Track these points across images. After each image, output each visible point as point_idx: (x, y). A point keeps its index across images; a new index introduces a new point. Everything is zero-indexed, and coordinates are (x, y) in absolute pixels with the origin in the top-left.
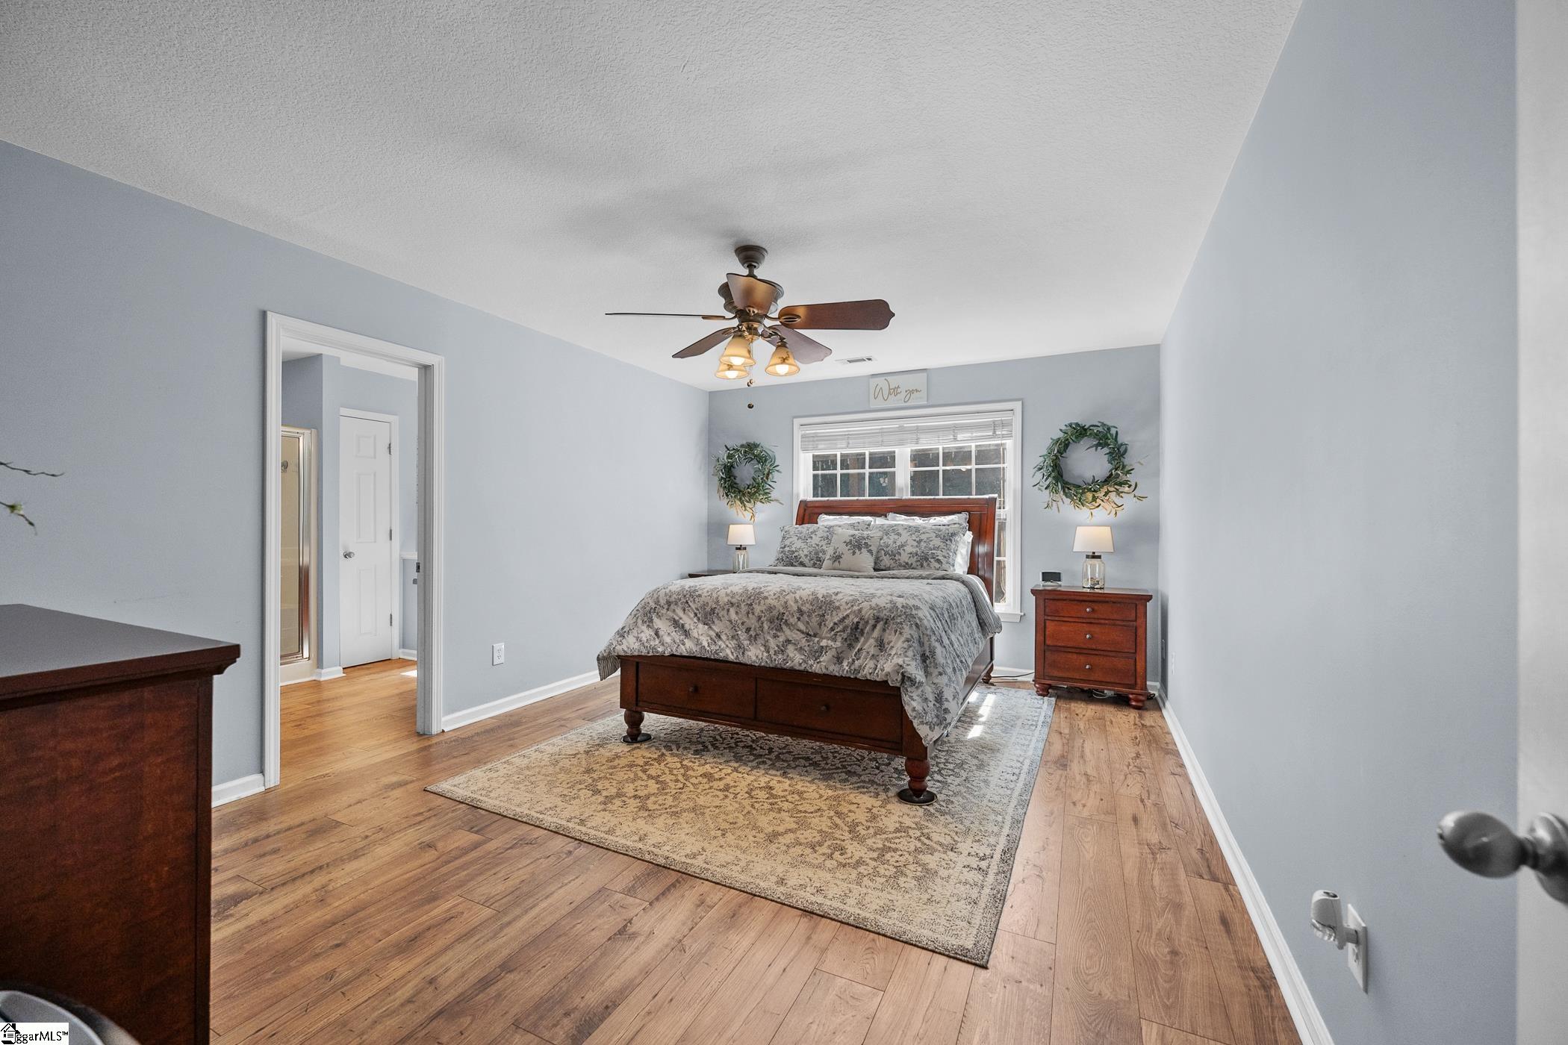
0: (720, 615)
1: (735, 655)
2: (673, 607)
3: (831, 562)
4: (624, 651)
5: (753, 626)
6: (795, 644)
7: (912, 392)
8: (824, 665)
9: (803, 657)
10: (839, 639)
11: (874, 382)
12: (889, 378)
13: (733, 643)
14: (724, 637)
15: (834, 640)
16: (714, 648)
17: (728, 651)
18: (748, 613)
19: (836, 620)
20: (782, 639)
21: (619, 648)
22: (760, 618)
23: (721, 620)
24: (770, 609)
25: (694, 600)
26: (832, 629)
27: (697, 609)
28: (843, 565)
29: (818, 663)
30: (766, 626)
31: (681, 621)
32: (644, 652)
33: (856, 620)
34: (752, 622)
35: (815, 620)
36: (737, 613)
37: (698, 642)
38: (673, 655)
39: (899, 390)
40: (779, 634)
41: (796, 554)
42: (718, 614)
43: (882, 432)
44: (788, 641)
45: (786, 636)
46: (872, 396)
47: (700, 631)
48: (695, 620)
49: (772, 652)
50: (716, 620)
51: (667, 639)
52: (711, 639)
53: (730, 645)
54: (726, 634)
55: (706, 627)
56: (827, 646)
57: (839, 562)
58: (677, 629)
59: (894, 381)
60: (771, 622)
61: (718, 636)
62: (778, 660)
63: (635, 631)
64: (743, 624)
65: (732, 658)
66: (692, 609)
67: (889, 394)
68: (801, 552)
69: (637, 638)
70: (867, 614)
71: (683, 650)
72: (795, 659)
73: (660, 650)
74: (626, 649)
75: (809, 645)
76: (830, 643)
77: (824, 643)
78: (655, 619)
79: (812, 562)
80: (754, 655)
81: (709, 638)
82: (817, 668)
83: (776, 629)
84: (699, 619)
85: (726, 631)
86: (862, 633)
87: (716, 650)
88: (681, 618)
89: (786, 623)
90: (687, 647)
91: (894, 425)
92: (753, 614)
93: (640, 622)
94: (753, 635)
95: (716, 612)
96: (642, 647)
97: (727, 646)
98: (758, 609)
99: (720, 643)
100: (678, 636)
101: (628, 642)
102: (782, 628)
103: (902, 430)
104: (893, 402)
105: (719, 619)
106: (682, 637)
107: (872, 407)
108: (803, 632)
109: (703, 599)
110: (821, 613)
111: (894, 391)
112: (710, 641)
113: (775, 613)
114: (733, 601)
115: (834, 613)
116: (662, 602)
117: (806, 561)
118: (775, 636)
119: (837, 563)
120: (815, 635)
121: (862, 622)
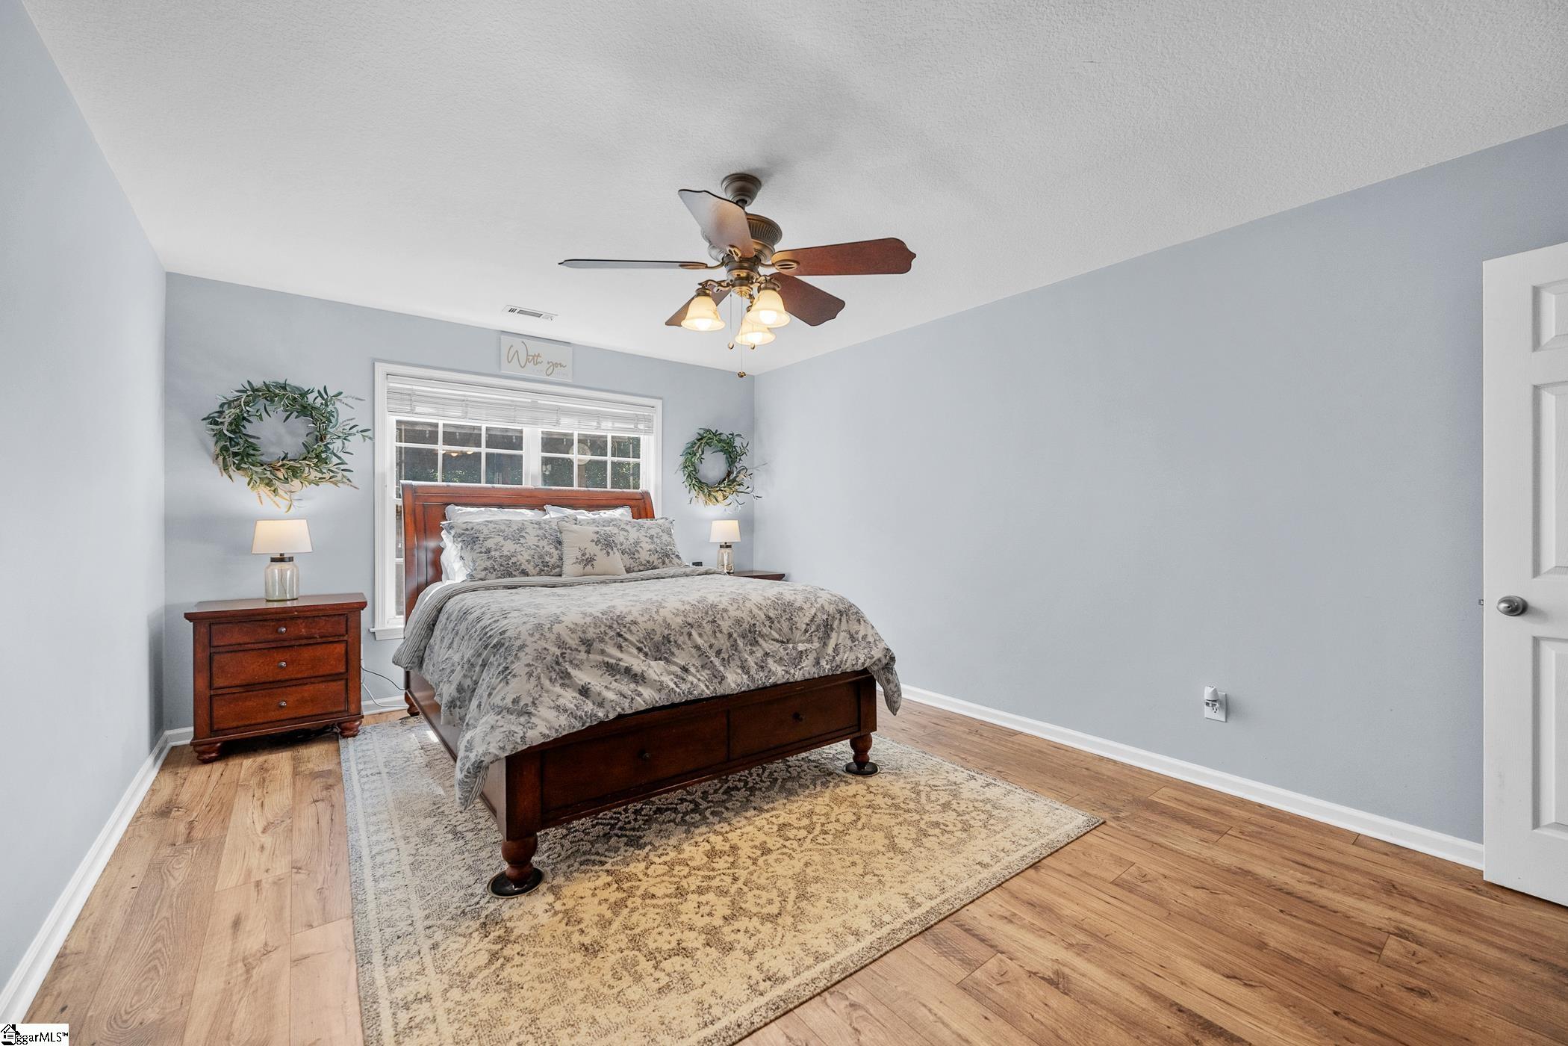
0: (679, 642)
1: (712, 688)
2: (597, 645)
3: (582, 566)
4: (544, 736)
5: (724, 647)
6: (773, 656)
7: (555, 365)
8: (806, 670)
9: (784, 668)
10: (815, 639)
11: (506, 340)
12: (529, 343)
13: (705, 674)
14: (692, 670)
15: (810, 641)
16: (684, 687)
17: (703, 686)
18: (714, 632)
19: (807, 620)
20: (759, 654)
21: (530, 734)
22: (730, 635)
23: (683, 649)
24: (738, 622)
25: (631, 631)
26: (806, 631)
27: (640, 641)
28: (597, 569)
29: (800, 669)
30: (740, 642)
31: (621, 663)
32: (578, 726)
33: (825, 617)
34: (722, 642)
35: (785, 625)
36: (700, 635)
37: (660, 687)
38: (620, 717)
39: (539, 360)
40: (754, 649)
41: (514, 560)
42: (676, 642)
43: (514, 406)
44: (767, 654)
45: (763, 650)
46: (504, 358)
47: (655, 670)
48: (641, 656)
49: (753, 672)
50: (674, 650)
51: (610, 695)
52: (677, 676)
53: (702, 678)
54: (693, 665)
55: (662, 663)
56: (806, 650)
57: (592, 565)
58: (618, 677)
59: (534, 347)
60: (744, 638)
61: (685, 670)
62: (761, 679)
63: (545, 698)
64: (711, 647)
65: (708, 693)
66: (631, 643)
67: (528, 359)
68: (519, 557)
69: (557, 708)
70: (831, 609)
71: (640, 705)
72: (779, 673)
73: (601, 714)
74: (547, 732)
75: (787, 654)
76: (809, 646)
77: (801, 647)
78: (573, 672)
79: (538, 569)
80: (734, 681)
81: (672, 676)
82: (799, 676)
83: (751, 645)
84: (646, 655)
85: (694, 661)
86: (832, 629)
87: (689, 689)
88: (620, 660)
89: (762, 636)
90: (647, 697)
91: (527, 399)
92: (721, 632)
93: (546, 683)
94: (726, 657)
95: (672, 639)
96: (573, 720)
97: (699, 680)
98: (725, 625)
99: (690, 678)
100: (627, 687)
101: (545, 720)
102: (757, 642)
103: (534, 407)
104: (530, 371)
105: (679, 647)
106: (633, 686)
107: (503, 372)
108: (777, 641)
109: (642, 626)
110: (788, 617)
111: (534, 359)
112: (675, 680)
113: (745, 626)
114: (690, 620)
115: (800, 614)
116: (573, 642)
117: (530, 568)
118: (752, 653)
119: (589, 567)
120: (788, 641)
121: (830, 618)
